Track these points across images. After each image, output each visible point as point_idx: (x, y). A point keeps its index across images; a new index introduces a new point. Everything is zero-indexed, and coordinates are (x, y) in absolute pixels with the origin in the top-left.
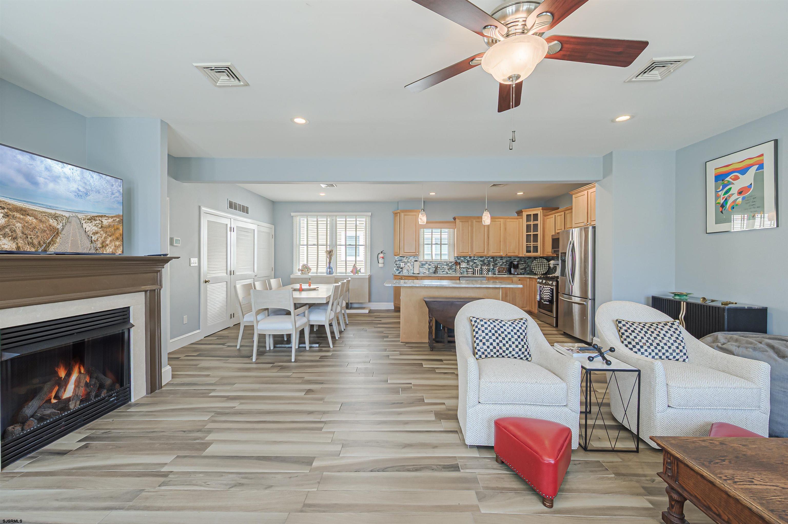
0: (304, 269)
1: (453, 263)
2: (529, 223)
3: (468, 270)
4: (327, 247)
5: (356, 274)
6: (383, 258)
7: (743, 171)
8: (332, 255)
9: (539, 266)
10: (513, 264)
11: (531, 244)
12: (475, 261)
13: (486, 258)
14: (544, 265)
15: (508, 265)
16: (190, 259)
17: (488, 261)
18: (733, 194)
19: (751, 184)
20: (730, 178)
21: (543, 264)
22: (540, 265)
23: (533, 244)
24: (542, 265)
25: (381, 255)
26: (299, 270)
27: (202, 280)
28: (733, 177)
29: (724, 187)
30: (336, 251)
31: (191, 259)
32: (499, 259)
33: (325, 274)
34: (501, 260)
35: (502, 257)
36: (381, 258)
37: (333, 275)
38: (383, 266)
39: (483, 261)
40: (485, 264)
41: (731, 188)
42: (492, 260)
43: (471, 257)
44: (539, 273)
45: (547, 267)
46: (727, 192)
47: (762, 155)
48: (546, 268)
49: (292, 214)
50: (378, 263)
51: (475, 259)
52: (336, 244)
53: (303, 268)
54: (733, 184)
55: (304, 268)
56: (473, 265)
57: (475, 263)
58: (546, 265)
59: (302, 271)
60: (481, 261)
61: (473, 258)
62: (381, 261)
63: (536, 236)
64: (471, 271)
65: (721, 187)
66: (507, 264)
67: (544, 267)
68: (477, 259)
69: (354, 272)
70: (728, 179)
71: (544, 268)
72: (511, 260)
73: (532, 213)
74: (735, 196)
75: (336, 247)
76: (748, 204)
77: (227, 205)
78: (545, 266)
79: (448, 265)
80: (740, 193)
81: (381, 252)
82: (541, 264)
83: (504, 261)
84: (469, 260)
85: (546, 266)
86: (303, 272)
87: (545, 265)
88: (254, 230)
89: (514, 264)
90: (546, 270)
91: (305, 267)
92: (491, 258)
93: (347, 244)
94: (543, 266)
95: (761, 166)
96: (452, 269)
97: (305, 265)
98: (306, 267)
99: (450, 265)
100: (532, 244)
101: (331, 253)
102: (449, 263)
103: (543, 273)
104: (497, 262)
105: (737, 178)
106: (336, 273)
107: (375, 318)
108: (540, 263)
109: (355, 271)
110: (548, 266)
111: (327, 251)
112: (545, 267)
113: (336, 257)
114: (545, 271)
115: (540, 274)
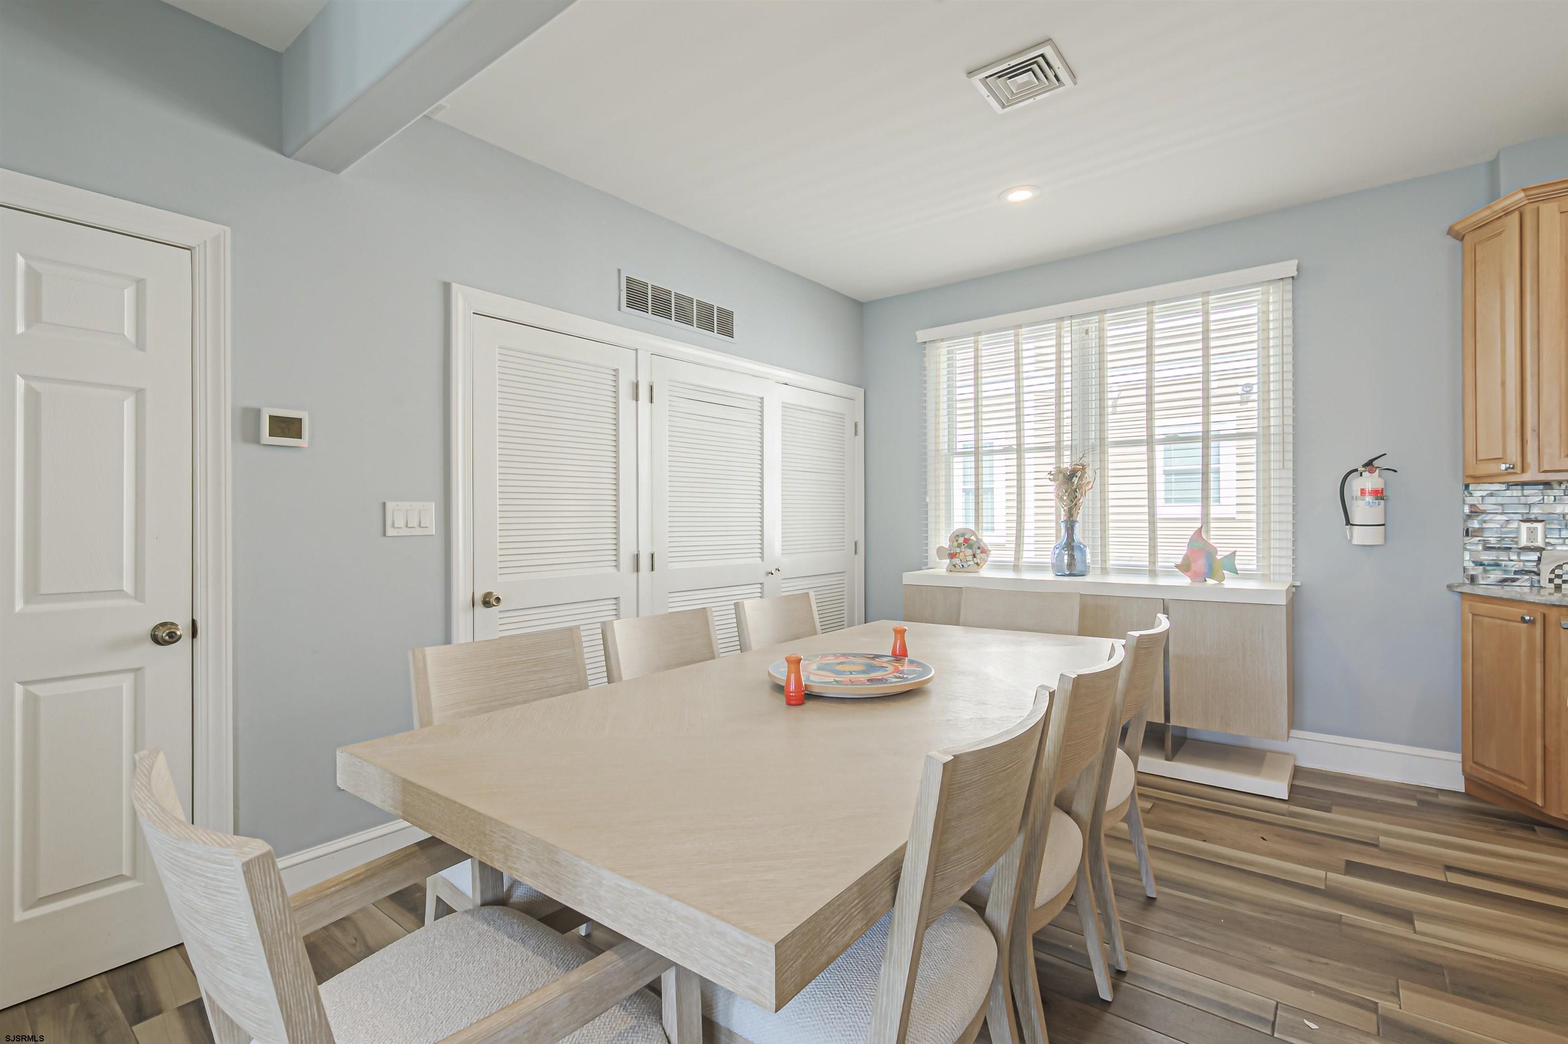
0: (958, 550)
4: (1059, 456)
5: (1210, 582)
6: (1379, 494)
8: (1080, 486)
16: (384, 504)
25: (1370, 481)
26: (940, 550)
27: (461, 594)
30: (1103, 469)
31: (390, 506)
33: (1050, 576)
36: (1368, 498)
37: (1088, 579)
38: (1380, 541)
49: (922, 335)
50: (1348, 522)
52: (1102, 439)
53: (956, 544)
55: (959, 546)
59: (952, 556)
62: (1363, 510)
69: (1194, 567)
75: (1103, 452)
77: (616, 293)
81: (1369, 464)
86: (956, 561)
88: (762, 398)
91: (961, 540)
93: (1159, 433)
97: (963, 535)
98: (966, 541)
101: (1075, 480)
106: (1104, 571)
107: (1351, 868)
109: (1200, 564)
111: (1059, 471)
113: (1103, 500)
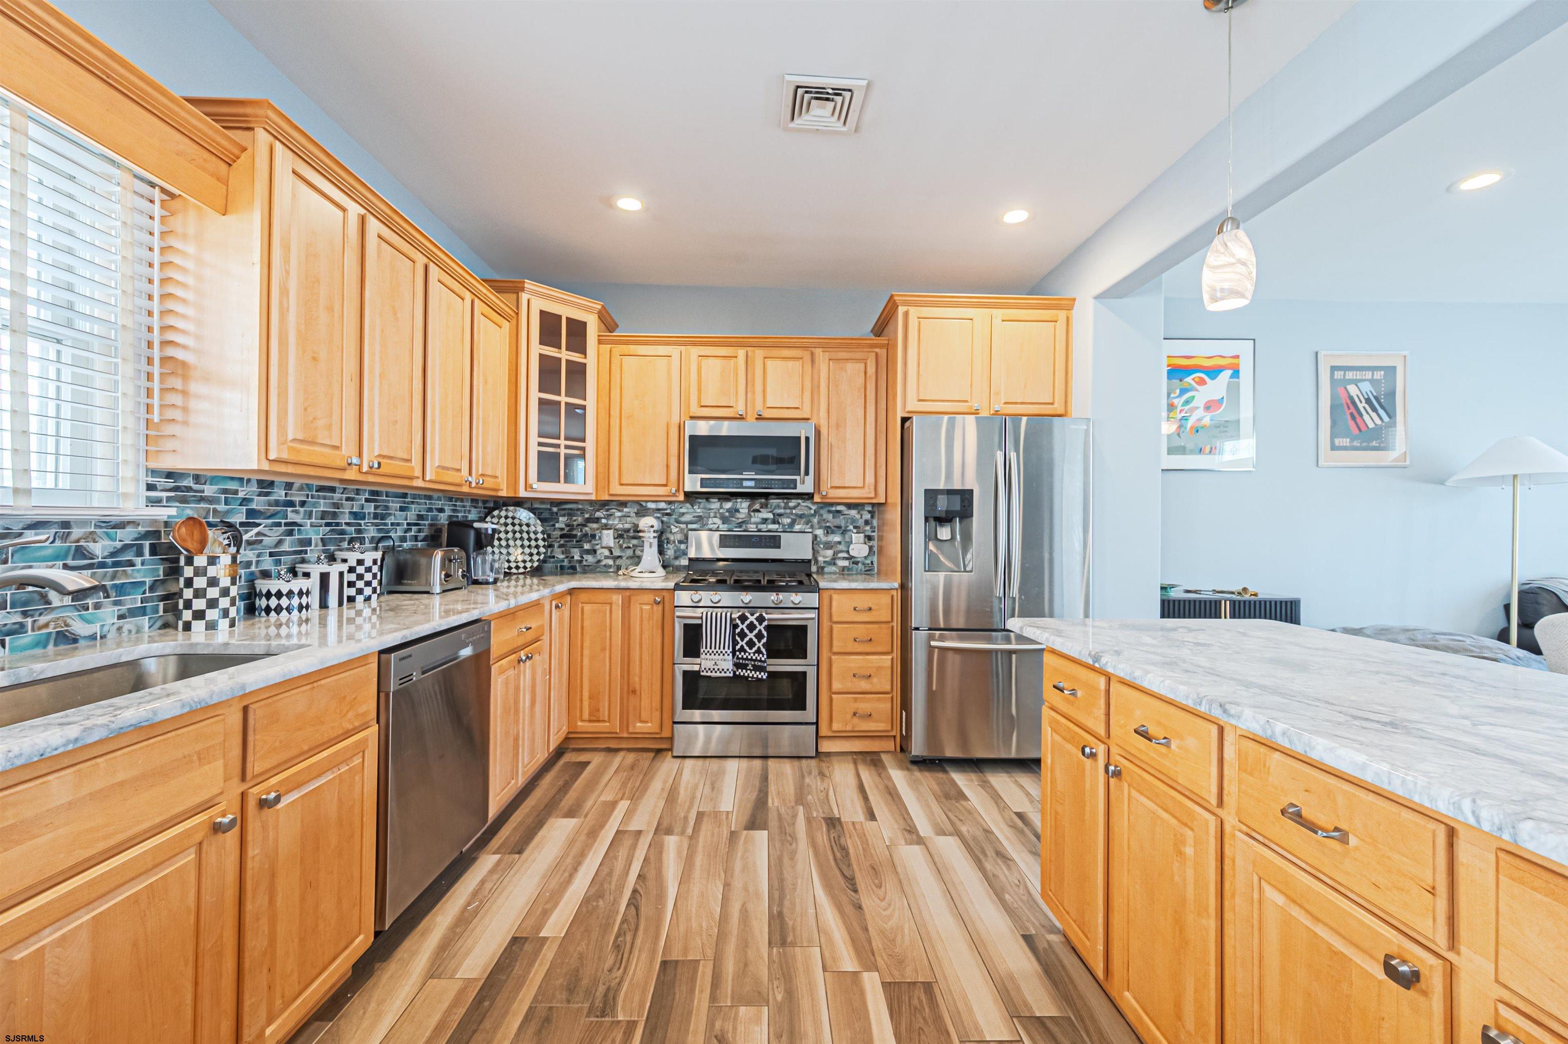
1: (126, 536)
2: (550, 351)
3: (263, 585)
7: (1213, 372)
9: (507, 540)
10: (472, 534)
11: (558, 446)
12: (292, 517)
13: (348, 499)
14: (525, 536)
15: (422, 535)
17: (355, 515)
18: (1197, 408)
19: (1223, 398)
20: (1193, 379)
21: (521, 532)
22: (510, 535)
23: (567, 447)
24: (518, 535)
28: (1197, 380)
29: (1183, 391)
32: (395, 505)
34: (402, 509)
35: (405, 495)
39: (335, 515)
40: (343, 532)
41: (1193, 397)
42: (370, 508)
43: (271, 484)
44: (517, 568)
45: (541, 543)
46: (1187, 402)
47: (1237, 357)
48: (537, 547)
51: (291, 504)
54: (1196, 390)
56: (280, 543)
57: (291, 528)
58: (532, 536)
60: (324, 515)
61: (279, 494)
63: (576, 414)
64: (290, 594)
65: (1178, 391)
66: (419, 531)
67: (526, 543)
68: (303, 504)
70: (1189, 379)
71: (529, 546)
72: (430, 510)
73: (566, 312)
74: (1200, 413)
76: (1218, 429)
78: (529, 539)
79: (80, 553)
80: (1208, 407)
82: (514, 532)
83: (411, 515)
84: (258, 503)
85: (536, 540)
87: (528, 533)
89: (478, 531)
90: (538, 554)
92: (367, 500)
94: (522, 539)
95: (1236, 373)
96: (121, 589)
99: (99, 549)
100: (562, 447)
102: (92, 537)
103: (528, 565)
104: (388, 521)
105: (1202, 382)
108: (510, 528)
110: (544, 539)
112: (533, 543)
114: (535, 558)
115: (522, 570)
